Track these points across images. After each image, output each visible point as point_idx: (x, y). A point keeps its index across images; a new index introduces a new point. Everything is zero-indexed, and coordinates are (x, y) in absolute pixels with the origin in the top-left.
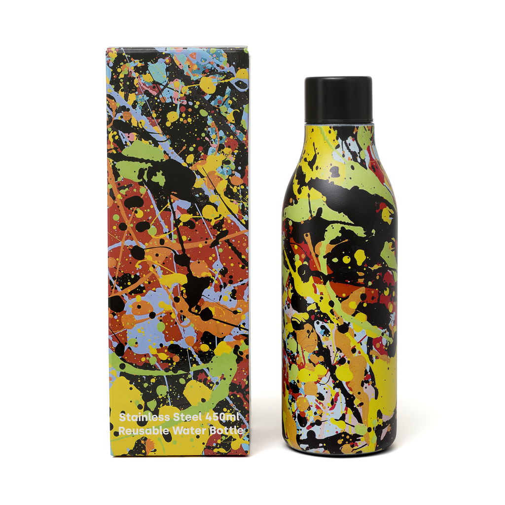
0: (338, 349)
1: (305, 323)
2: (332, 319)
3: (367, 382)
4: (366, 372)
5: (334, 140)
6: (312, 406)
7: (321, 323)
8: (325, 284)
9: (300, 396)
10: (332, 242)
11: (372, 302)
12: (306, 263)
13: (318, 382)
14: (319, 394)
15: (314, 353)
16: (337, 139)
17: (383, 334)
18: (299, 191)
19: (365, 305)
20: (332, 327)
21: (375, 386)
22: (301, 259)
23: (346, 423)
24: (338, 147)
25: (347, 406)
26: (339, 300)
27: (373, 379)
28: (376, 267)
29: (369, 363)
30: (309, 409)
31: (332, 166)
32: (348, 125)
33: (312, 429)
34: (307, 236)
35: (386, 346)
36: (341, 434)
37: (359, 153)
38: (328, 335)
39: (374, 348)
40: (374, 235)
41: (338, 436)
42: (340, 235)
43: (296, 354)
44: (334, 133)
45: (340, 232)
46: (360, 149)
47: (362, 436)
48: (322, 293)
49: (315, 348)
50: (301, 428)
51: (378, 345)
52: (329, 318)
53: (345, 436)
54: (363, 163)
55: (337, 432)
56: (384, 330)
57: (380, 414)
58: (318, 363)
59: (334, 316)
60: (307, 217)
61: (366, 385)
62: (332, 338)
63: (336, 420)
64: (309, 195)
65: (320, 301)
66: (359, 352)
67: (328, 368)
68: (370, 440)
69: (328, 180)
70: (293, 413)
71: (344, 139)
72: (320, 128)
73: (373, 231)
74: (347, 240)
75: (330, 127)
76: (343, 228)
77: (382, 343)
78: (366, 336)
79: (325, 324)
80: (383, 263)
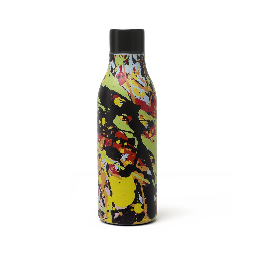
3: (107, 186)
4: (106, 182)
11: (109, 146)
16: (109, 61)
17: (115, 163)
19: (105, 146)
21: (110, 189)
23: (100, 205)
27: (110, 186)
28: (110, 128)
29: (107, 177)
35: (118, 170)
37: (114, 69)
39: (110, 170)
40: (109, 111)
47: (105, 213)
51: (112, 169)
53: (100, 211)
57: (113, 205)
61: (106, 187)
66: (104, 170)
68: (109, 217)
73: (109, 109)
77: (114, 168)
78: (106, 162)
80: (115, 126)
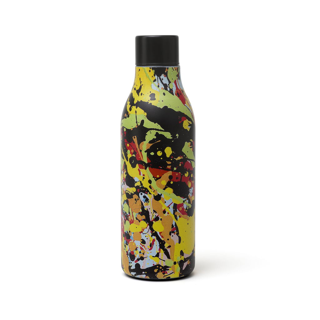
0: (154, 211)
1: (134, 194)
2: (150, 191)
3: (173, 232)
4: (173, 226)
5: (152, 77)
6: (138, 248)
7: (143, 194)
8: (146, 169)
9: (131, 241)
10: (150, 142)
11: (176, 181)
12: (134, 155)
13: (141, 232)
14: (143, 240)
15: (139, 213)
16: (155, 76)
17: (184, 202)
18: (130, 109)
19: (172, 183)
20: (150, 197)
21: (179, 235)
22: (131, 153)
23: (160, 259)
24: (155, 81)
25: (160, 248)
26: (155, 179)
27: (177, 231)
28: (179, 158)
29: (174, 220)
30: (136, 249)
31: (151, 93)
32: (162, 67)
33: (138, 262)
34: (134, 138)
35: (186, 209)
36: (156, 266)
37: (169, 85)
38: (148, 202)
39: (178, 211)
40: (177, 138)
41: (154, 267)
42: (155, 137)
43: (128, 214)
44: (153, 72)
45: (155, 135)
46: (170, 82)
47: (170, 267)
48: (144, 175)
49: (139, 211)
50: (131, 261)
51: (181, 209)
52: (148, 191)
53: (159, 267)
54: (171, 91)
55: (154, 264)
56: (185, 199)
57: (182, 253)
58: (142, 220)
59: (152, 190)
60: (135, 126)
61: (172, 234)
62: (150, 204)
63: (153, 257)
64: (136, 112)
65: (143, 180)
66: (168, 213)
67: (148, 223)
68: (175, 270)
69: (148, 102)
70: (127, 252)
71: (159, 75)
72: (144, 69)
73: (177, 135)
74: (160, 141)
75: (150, 68)
76: (157, 133)
77: (183, 207)
78: (173, 202)
79: (146, 195)
80: (184, 156)
